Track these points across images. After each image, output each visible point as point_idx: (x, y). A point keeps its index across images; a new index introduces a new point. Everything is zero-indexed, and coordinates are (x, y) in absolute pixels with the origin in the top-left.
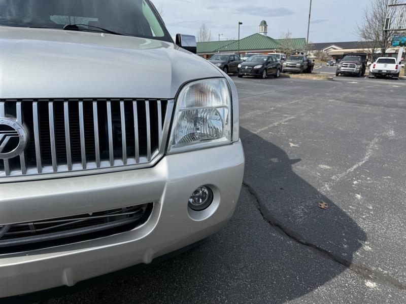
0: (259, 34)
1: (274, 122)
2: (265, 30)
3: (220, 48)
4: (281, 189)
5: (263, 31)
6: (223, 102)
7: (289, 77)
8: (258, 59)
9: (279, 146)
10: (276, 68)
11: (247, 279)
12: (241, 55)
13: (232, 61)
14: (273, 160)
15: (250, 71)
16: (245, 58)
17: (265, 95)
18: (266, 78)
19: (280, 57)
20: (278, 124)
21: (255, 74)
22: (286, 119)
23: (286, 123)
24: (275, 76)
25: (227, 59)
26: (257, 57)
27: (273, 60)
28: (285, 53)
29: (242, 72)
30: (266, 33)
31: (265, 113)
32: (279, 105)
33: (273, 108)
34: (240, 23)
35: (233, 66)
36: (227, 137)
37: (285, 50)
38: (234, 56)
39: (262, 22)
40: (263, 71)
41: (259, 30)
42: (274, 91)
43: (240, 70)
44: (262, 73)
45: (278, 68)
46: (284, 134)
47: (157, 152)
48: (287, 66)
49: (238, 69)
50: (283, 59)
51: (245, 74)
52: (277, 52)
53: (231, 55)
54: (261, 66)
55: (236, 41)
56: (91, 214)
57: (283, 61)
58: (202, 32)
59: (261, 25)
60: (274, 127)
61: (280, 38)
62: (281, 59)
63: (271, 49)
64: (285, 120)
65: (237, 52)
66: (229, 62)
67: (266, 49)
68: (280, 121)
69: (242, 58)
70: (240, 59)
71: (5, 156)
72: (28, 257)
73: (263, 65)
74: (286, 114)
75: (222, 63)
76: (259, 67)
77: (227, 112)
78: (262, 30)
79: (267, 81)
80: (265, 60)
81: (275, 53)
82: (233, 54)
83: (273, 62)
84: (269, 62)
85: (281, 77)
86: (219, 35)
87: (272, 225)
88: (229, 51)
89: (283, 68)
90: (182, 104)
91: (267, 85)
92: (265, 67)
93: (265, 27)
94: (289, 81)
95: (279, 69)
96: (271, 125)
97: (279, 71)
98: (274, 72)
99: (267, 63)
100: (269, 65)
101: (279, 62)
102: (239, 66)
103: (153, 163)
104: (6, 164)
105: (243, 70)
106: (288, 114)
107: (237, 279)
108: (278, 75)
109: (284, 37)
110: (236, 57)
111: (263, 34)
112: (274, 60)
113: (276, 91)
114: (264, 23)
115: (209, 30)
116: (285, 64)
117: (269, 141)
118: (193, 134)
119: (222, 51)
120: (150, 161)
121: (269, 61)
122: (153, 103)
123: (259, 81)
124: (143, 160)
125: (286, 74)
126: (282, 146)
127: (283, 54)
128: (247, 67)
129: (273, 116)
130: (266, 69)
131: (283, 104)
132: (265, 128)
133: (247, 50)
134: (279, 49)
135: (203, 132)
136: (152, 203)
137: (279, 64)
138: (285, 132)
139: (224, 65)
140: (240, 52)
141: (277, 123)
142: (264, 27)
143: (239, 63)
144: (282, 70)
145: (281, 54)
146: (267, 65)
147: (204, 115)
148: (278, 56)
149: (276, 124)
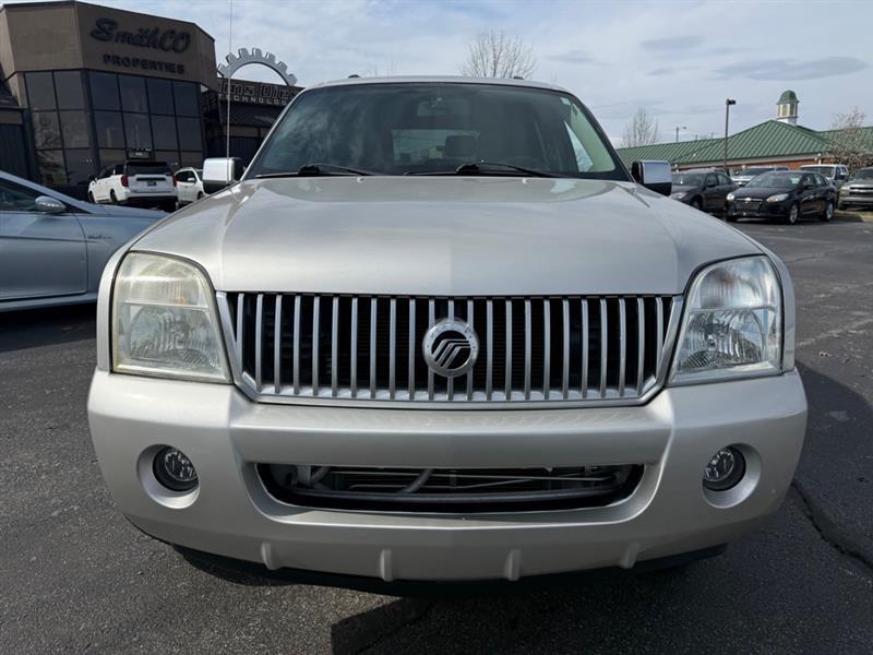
0: (776, 123)
1: (831, 329)
2: (791, 113)
3: (680, 158)
4: (861, 480)
5: (788, 115)
6: (765, 299)
7: (860, 220)
8: (775, 181)
9: (849, 385)
10: (823, 199)
11: (794, 647)
12: (731, 171)
13: (713, 186)
14: (834, 414)
15: (757, 207)
16: (741, 179)
17: (800, 263)
18: (797, 223)
19: (834, 172)
20: (840, 334)
21: (769, 214)
22: (862, 323)
23: (861, 332)
24: (822, 218)
25: (699, 181)
26: (773, 177)
27: (815, 181)
28: (846, 162)
29: (736, 210)
30: (793, 117)
31: (805, 306)
32: (837, 289)
33: (823, 295)
34: (731, 103)
35: (712, 198)
36: (771, 362)
37: (847, 154)
38: (716, 175)
39: (784, 95)
40: (791, 208)
41: (779, 114)
42: (822, 254)
43: (732, 207)
44: (787, 212)
45: (829, 198)
46: (858, 357)
47: (653, 380)
48: (851, 194)
49: (728, 204)
50: (842, 177)
51: (745, 214)
52: (823, 161)
53: (709, 175)
54: (786, 195)
55: (719, 141)
56: (550, 470)
57: (840, 181)
58: (638, 126)
59: (782, 101)
60: (830, 340)
61: (831, 128)
62: (836, 178)
63: (807, 154)
64: (857, 324)
65: (722, 164)
66: (704, 188)
67: (796, 155)
68: (846, 327)
69: (733, 179)
70: (730, 182)
71: (449, 373)
72: (463, 521)
73: (791, 194)
74: (860, 309)
75: (689, 192)
76: (780, 197)
77: (773, 317)
78: (784, 113)
79: (802, 229)
80: (795, 181)
81: (820, 165)
82: (712, 170)
83: (817, 186)
84: (807, 188)
85: (836, 219)
86: (678, 130)
87: (843, 552)
88: (701, 162)
89: (841, 198)
90: (695, 302)
91: (802, 241)
92: (796, 197)
93: (792, 107)
94: (861, 230)
95: (832, 201)
96: (823, 336)
97: (831, 206)
98: (819, 208)
99: (801, 188)
100: (806, 192)
101: (832, 186)
102: (730, 197)
103: (644, 398)
104: (450, 384)
105: (738, 207)
106: (864, 310)
107: (772, 644)
108: (829, 216)
109: (843, 125)
110: (720, 178)
111: (786, 121)
112: (819, 182)
113: (827, 254)
114: (791, 97)
115: (655, 118)
116: (846, 188)
117: (820, 371)
118: (703, 352)
119: (682, 164)
120: (641, 394)
121: (805, 184)
122: (650, 301)
123: (781, 229)
124: (630, 392)
125: (850, 213)
126: (856, 385)
127: (840, 166)
128: (748, 199)
129: (826, 314)
130: (797, 203)
131: (850, 287)
132: (809, 343)
133: (746, 158)
134: (830, 152)
135: (721, 350)
136: (643, 466)
137: (832, 191)
138: (860, 354)
139: (692, 196)
140: (728, 163)
141: (839, 331)
142: (789, 105)
143: (729, 192)
144: (840, 202)
145: (835, 166)
146: (799, 193)
147: (725, 320)
148: (827, 171)
149: (835, 333)
